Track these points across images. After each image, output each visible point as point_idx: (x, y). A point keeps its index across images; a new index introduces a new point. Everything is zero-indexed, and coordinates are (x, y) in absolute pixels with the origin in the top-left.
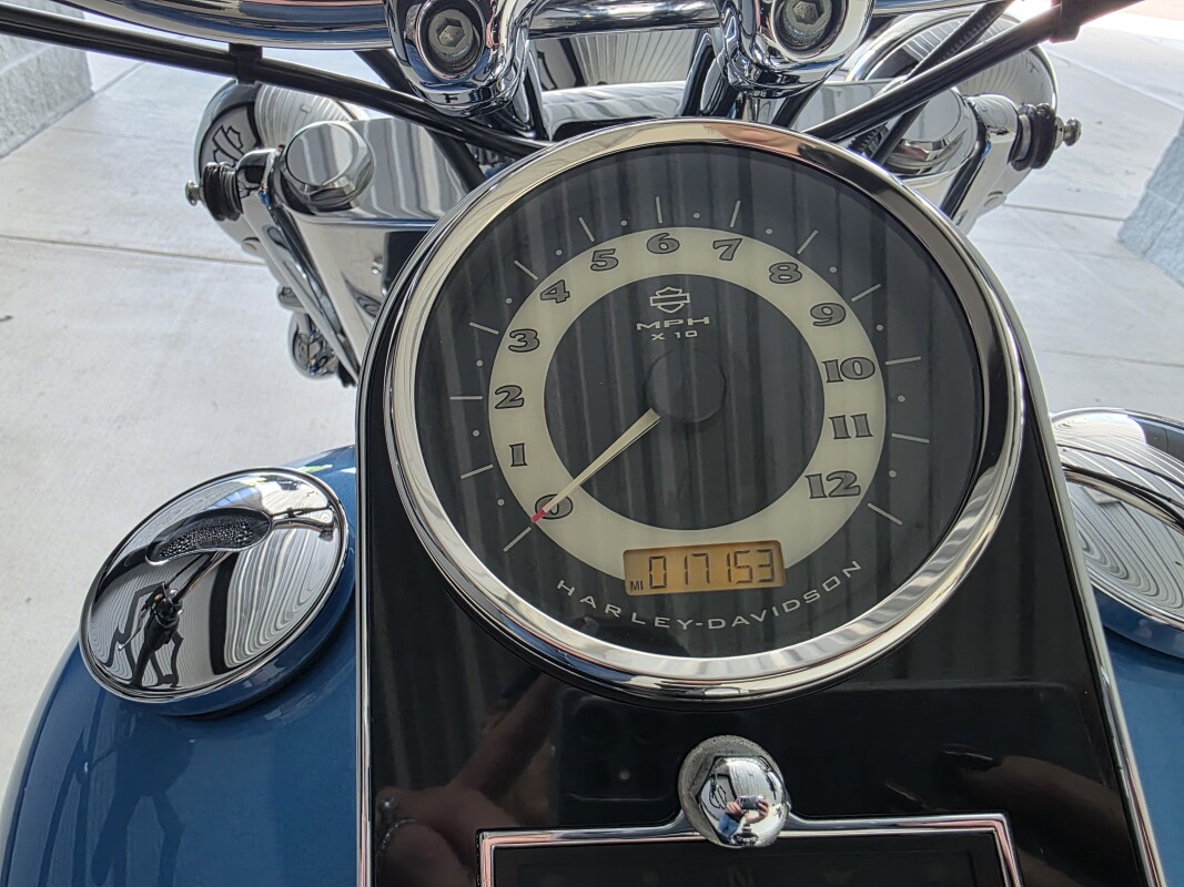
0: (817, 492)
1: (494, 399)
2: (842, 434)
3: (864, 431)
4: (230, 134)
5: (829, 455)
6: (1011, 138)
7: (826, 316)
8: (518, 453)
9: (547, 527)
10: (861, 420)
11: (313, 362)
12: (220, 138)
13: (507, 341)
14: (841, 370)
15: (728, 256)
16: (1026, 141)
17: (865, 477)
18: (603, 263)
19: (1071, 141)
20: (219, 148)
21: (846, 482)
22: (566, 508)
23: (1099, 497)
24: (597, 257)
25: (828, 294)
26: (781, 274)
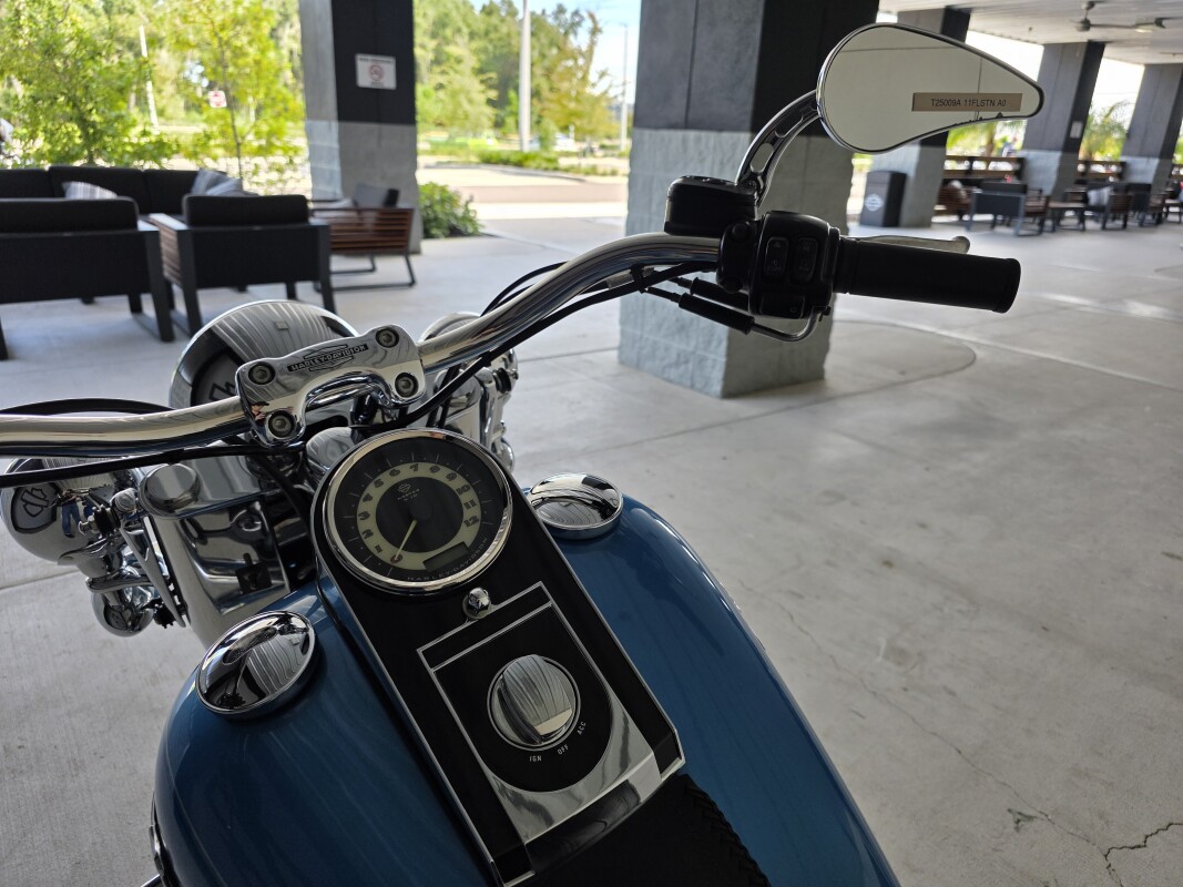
0: (468, 525)
1: (363, 536)
2: (468, 507)
3: (474, 504)
4: (34, 492)
5: (468, 514)
6: (494, 383)
7: (451, 477)
8: (379, 549)
9: (397, 565)
10: (472, 502)
11: (130, 624)
12: (27, 497)
13: (358, 518)
14: (462, 490)
15: (416, 470)
16: (500, 382)
17: (479, 516)
18: (379, 484)
19: (516, 378)
20: (27, 503)
21: (475, 520)
22: (400, 557)
23: (564, 504)
24: (376, 483)
25: (449, 471)
26: (433, 470)
